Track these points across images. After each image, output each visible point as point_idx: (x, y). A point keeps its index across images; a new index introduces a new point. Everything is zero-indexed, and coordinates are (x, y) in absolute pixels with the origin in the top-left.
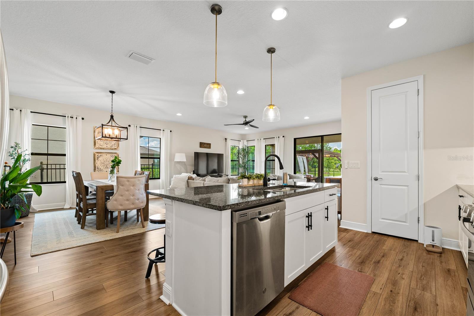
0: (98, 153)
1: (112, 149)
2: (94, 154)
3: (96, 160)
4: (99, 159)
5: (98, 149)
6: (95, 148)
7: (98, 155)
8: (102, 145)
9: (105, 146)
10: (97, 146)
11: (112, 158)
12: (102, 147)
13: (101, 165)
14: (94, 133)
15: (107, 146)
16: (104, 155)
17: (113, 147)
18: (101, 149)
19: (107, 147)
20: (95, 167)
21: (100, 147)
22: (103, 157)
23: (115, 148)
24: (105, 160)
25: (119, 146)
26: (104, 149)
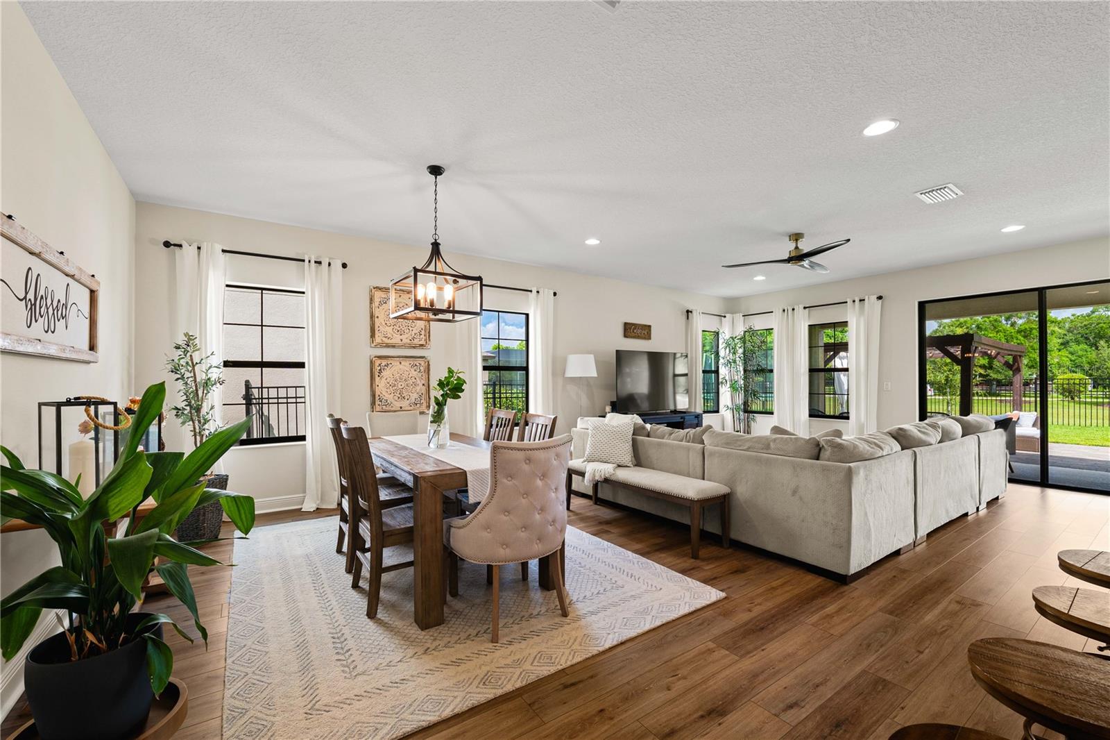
0: (380, 357)
1: (414, 347)
2: (371, 362)
3: (377, 376)
4: (384, 373)
5: (382, 347)
6: (373, 345)
7: (380, 365)
8: (389, 335)
9: (396, 339)
10: (378, 339)
11: (413, 370)
12: (389, 341)
13: (388, 390)
14: (371, 303)
15: (401, 337)
16: (395, 363)
17: (416, 342)
18: (388, 346)
19: (402, 340)
20: (373, 396)
21: (386, 341)
22: (393, 369)
23: (421, 343)
24: (397, 376)
25: (429, 336)
26: (394, 347)
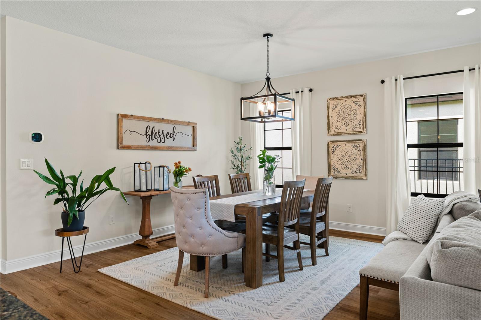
0: (333, 142)
1: (354, 134)
2: (328, 145)
3: (331, 154)
4: (336, 152)
5: (334, 135)
6: (329, 135)
7: (333, 146)
8: (339, 127)
9: (343, 130)
10: (332, 131)
11: (354, 149)
12: (339, 131)
13: (338, 163)
14: (328, 109)
15: (346, 128)
16: (342, 145)
17: (357, 130)
18: (338, 134)
19: (347, 130)
20: (329, 166)
21: (337, 131)
22: (341, 149)
23: (360, 130)
24: (344, 153)
25: (366, 125)
26: (341, 134)
